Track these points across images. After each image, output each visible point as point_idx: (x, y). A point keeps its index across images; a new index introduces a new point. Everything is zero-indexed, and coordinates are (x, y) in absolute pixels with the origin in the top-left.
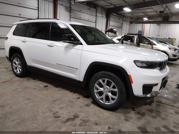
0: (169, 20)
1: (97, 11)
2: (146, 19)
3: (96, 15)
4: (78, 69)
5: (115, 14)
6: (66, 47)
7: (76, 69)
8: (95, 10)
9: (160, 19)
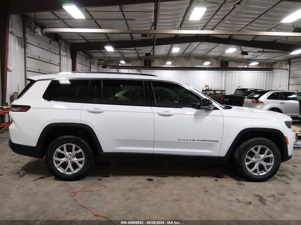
0: (152, 66)
1: (60, 46)
2: (123, 62)
3: (60, 53)
4: (217, 141)
5: (81, 53)
6: (196, 115)
7: (215, 141)
8: (57, 44)
9: (140, 63)
